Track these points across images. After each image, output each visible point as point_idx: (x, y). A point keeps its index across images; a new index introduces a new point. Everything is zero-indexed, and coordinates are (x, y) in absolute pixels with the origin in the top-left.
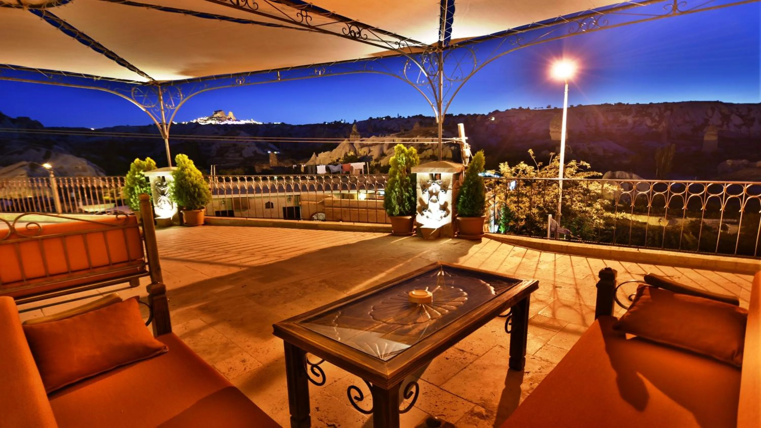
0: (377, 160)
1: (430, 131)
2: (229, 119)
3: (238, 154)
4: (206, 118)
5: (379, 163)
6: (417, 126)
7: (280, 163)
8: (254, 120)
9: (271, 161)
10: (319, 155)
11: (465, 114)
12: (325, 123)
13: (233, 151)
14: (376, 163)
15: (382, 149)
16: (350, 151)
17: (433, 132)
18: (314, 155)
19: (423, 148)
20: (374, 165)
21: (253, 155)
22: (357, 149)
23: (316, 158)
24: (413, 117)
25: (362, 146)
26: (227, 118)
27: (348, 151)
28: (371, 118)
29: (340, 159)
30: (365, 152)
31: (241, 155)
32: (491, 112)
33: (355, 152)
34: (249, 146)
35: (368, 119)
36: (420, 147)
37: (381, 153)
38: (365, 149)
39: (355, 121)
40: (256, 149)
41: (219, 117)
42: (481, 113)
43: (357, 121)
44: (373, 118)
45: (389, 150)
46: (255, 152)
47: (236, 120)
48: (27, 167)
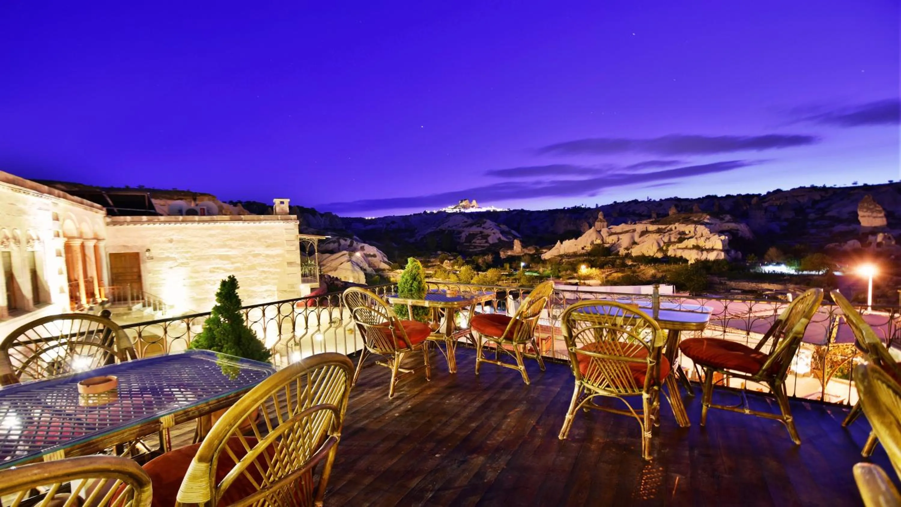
0: (627, 249)
1: (691, 218)
2: (473, 207)
3: (484, 241)
4: (453, 207)
5: (630, 251)
6: (672, 211)
7: (523, 250)
8: (495, 207)
9: (515, 247)
10: (564, 242)
11: (735, 193)
12: (564, 208)
13: (480, 238)
14: (626, 252)
15: (633, 237)
16: (597, 239)
17: (696, 219)
18: (559, 242)
19: (683, 236)
20: (624, 254)
21: (497, 241)
22: (604, 237)
23: (560, 246)
24: (666, 200)
25: (611, 234)
26: (471, 205)
27: (594, 239)
28: (615, 202)
29: (585, 247)
30: (613, 240)
31: (487, 242)
32: (771, 190)
33: (602, 240)
34: (494, 233)
35: (612, 203)
36: (679, 236)
37: (632, 241)
38: (614, 238)
39: (597, 205)
40: (501, 236)
41: (464, 206)
42: (756, 192)
43: (599, 206)
44: (618, 202)
45: (641, 238)
46: (499, 239)
47: (479, 208)
48: (347, 255)
